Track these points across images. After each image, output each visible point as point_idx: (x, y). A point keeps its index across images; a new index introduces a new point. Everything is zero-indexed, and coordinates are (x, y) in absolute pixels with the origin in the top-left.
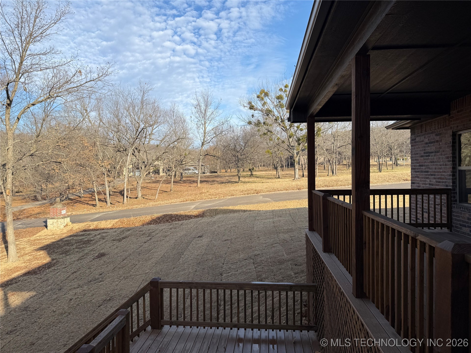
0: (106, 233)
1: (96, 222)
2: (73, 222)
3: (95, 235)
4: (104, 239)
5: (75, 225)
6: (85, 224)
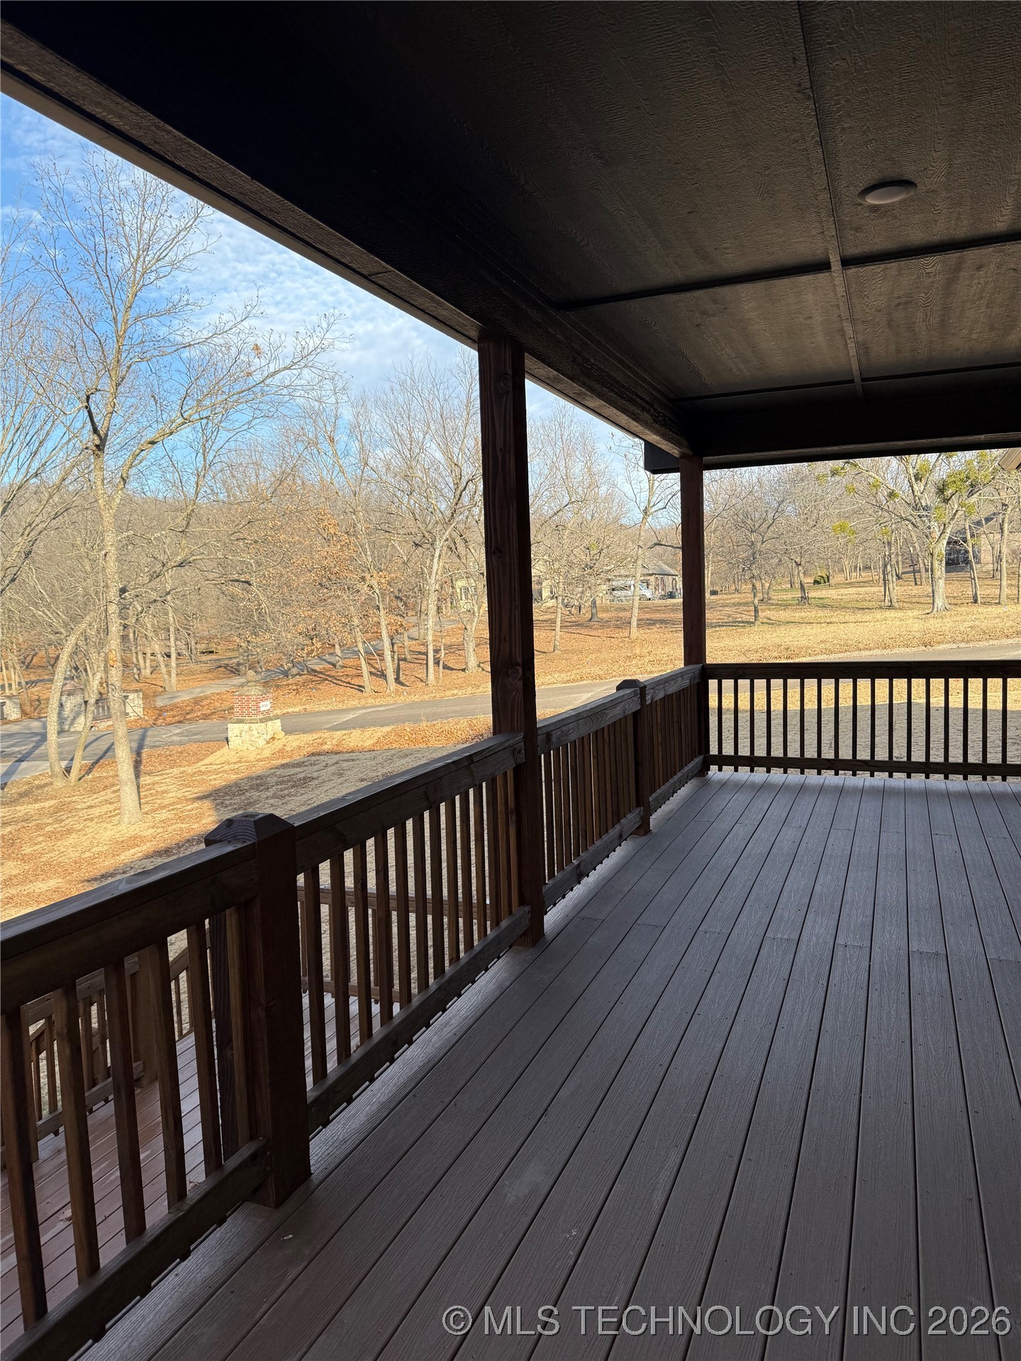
0: (353, 760)
1: (339, 733)
2: (288, 731)
3: (327, 766)
4: (341, 775)
5: (291, 738)
6: (315, 736)
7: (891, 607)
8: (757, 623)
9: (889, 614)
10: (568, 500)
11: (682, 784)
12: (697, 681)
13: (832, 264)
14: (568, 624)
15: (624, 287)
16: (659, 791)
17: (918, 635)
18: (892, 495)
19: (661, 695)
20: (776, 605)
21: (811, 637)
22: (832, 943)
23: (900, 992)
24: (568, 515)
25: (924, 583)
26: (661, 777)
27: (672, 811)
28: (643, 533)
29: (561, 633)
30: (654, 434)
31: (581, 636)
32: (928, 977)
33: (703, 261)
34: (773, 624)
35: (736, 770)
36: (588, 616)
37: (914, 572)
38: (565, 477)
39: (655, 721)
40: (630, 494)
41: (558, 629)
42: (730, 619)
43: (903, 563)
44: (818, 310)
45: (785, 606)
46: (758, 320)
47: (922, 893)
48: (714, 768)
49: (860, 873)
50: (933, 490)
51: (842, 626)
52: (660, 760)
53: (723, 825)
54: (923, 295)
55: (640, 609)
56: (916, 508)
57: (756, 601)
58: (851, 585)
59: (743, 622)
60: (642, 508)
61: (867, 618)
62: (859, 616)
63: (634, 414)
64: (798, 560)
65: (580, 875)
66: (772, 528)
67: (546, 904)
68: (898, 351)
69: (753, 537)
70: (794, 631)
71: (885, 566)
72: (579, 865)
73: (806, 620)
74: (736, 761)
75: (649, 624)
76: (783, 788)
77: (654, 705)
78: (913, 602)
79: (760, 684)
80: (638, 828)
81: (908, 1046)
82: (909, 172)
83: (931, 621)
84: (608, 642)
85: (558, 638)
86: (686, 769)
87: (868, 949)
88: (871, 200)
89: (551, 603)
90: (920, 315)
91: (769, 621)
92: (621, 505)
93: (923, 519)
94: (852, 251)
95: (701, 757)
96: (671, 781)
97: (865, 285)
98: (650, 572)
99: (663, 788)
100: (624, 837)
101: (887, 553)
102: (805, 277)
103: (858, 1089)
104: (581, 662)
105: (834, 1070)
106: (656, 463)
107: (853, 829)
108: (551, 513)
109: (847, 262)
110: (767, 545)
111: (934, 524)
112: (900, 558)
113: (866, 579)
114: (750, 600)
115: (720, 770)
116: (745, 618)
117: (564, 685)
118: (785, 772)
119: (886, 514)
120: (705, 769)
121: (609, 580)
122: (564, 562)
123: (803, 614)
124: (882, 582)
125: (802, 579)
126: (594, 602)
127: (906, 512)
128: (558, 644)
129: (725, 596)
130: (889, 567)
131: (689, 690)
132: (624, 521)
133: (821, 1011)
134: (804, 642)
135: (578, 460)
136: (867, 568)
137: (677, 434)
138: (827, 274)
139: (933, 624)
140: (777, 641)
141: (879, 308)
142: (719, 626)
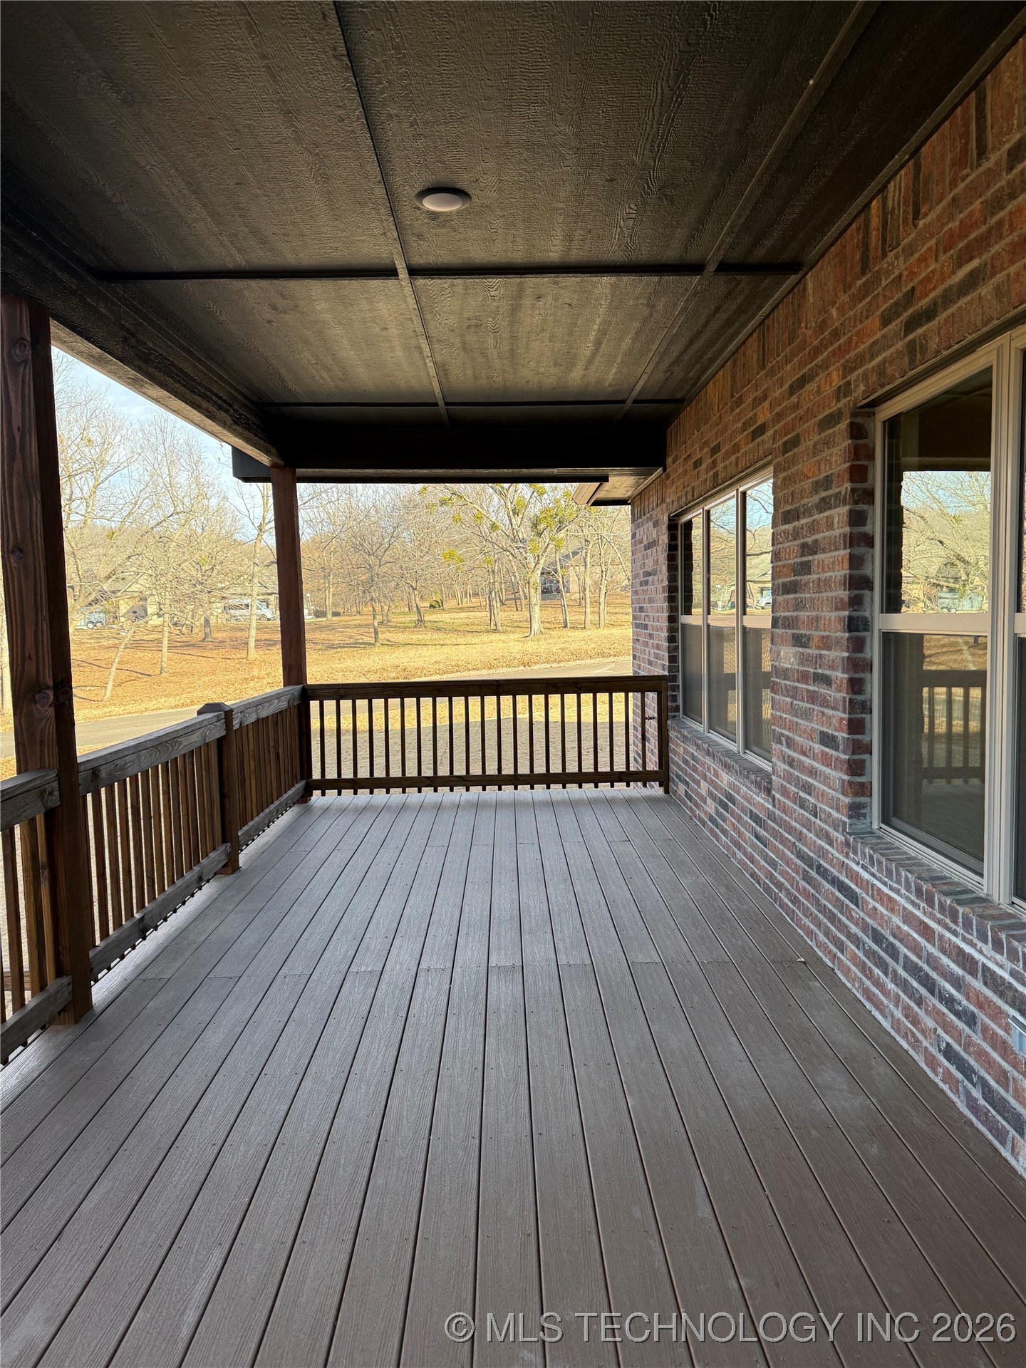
7: (496, 631)
8: (378, 644)
9: (494, 637)
10: (172, 510)
11: (279, 812)
12: (296, 703)
13: (399, 271)
14: (178, 644)
15: (177, 264)
16: (251, 824)
17: (518, 656)
18: (494, 527)
19: (253, 718)
20: (395, 627)
21: (426, 659)
22: (416, 968)
23: (477, 1013)
24: (174, 527)
25: (524, 609)
26: (254, 807)
27: (267, 843)
28: (258, 551)
29: (170, 654)
30: (236, 436)
31: (193, 657)
32: (504, 992)
33: (262, 246)
34: (392, 645)
35: (339, 794)
36: (202, 635)
37: (515, 599)
38: (168, 486)
39: (245, 748)
40: (243, 508)
41: (165, 649)
42: (352, 641)
43: (506, 590)
44: (392, 321)
45: (404, 628)
46: (333, 324)
47: (504, 904)
48: (317, 793)
49: (449, 890)
50: (529, 524)
51: (454, 648)
52: (254, 789)
53: (319, 854)
54: (491, 319)
55: (258, 629)
56: (514, 540)
57: (376, 624)
58: (462, 609)
59: (363, 643)
60: (257, 525)
61: (475, 640)
62: (469, 639)
63: (208, 411)
64: (414, 585)
65: (142, 930)
66: (388, 553)
67: (94, 970)
68: (475, 377)
69: (371, 560)
70: (412, 653)
71: (491, 593)
72: (142, 919)
73: (422, 642)
74: (339, 784)
75: (269, 645)
76: (384, 808)
77: (244, 731)
78: (514, 626)
79: (362, 704)
80: (223, 866)
81: (481, 1072)
82: (462, 181)
83: (530, 643)
84: (223, 664)
85: (165, 659)
86: (285, 796)
87: (450, 970)
88: (430, 204)
89: (155, 621)
90: (491, 341)
91: (388, 643)
92: (234, 520)
93: (521, 550)
94: (419, 260)
95: (303, 783)
96: (267, 811)
97: (436, 301)
98: (269, 592)
99: (256, 819)
100: (205, 879)
101: (492, 581)
102: (374, 281)
103: (427, 1132)
104: (192, 685)
105: (405, 1114)
106: (246, 470)
107: (446, 845)
108: (153, 523)
109: (414, 272)
110: (384, 569)
111: (530, 556)
112: (503, 586)
113: (475, 605)
114: (371, 622)
115: (323, 794)
116: (366, 639)
117: (171, 710)
118: (388, 792)
119: (490, 545)
120: (305, 796)
121: (223, 598)
122: (169, 577)
123: (420, 636)
124: (488, 607)
125: (418, 602)
126: (207, 622)
127: (505, 543)
128: (165, 665)
129: (347, 618)
130: (493, 594)
131: (288, 712)
132: (239, 537)
133: (397, 1047)
134: (420, 664)
135: (183, 469)
136: (476, 594)
137: (265, 441)
138: (396, 282)
139: (531, 646)
140: (396, 662)
141: (451, 328)
142: (341, 647)
